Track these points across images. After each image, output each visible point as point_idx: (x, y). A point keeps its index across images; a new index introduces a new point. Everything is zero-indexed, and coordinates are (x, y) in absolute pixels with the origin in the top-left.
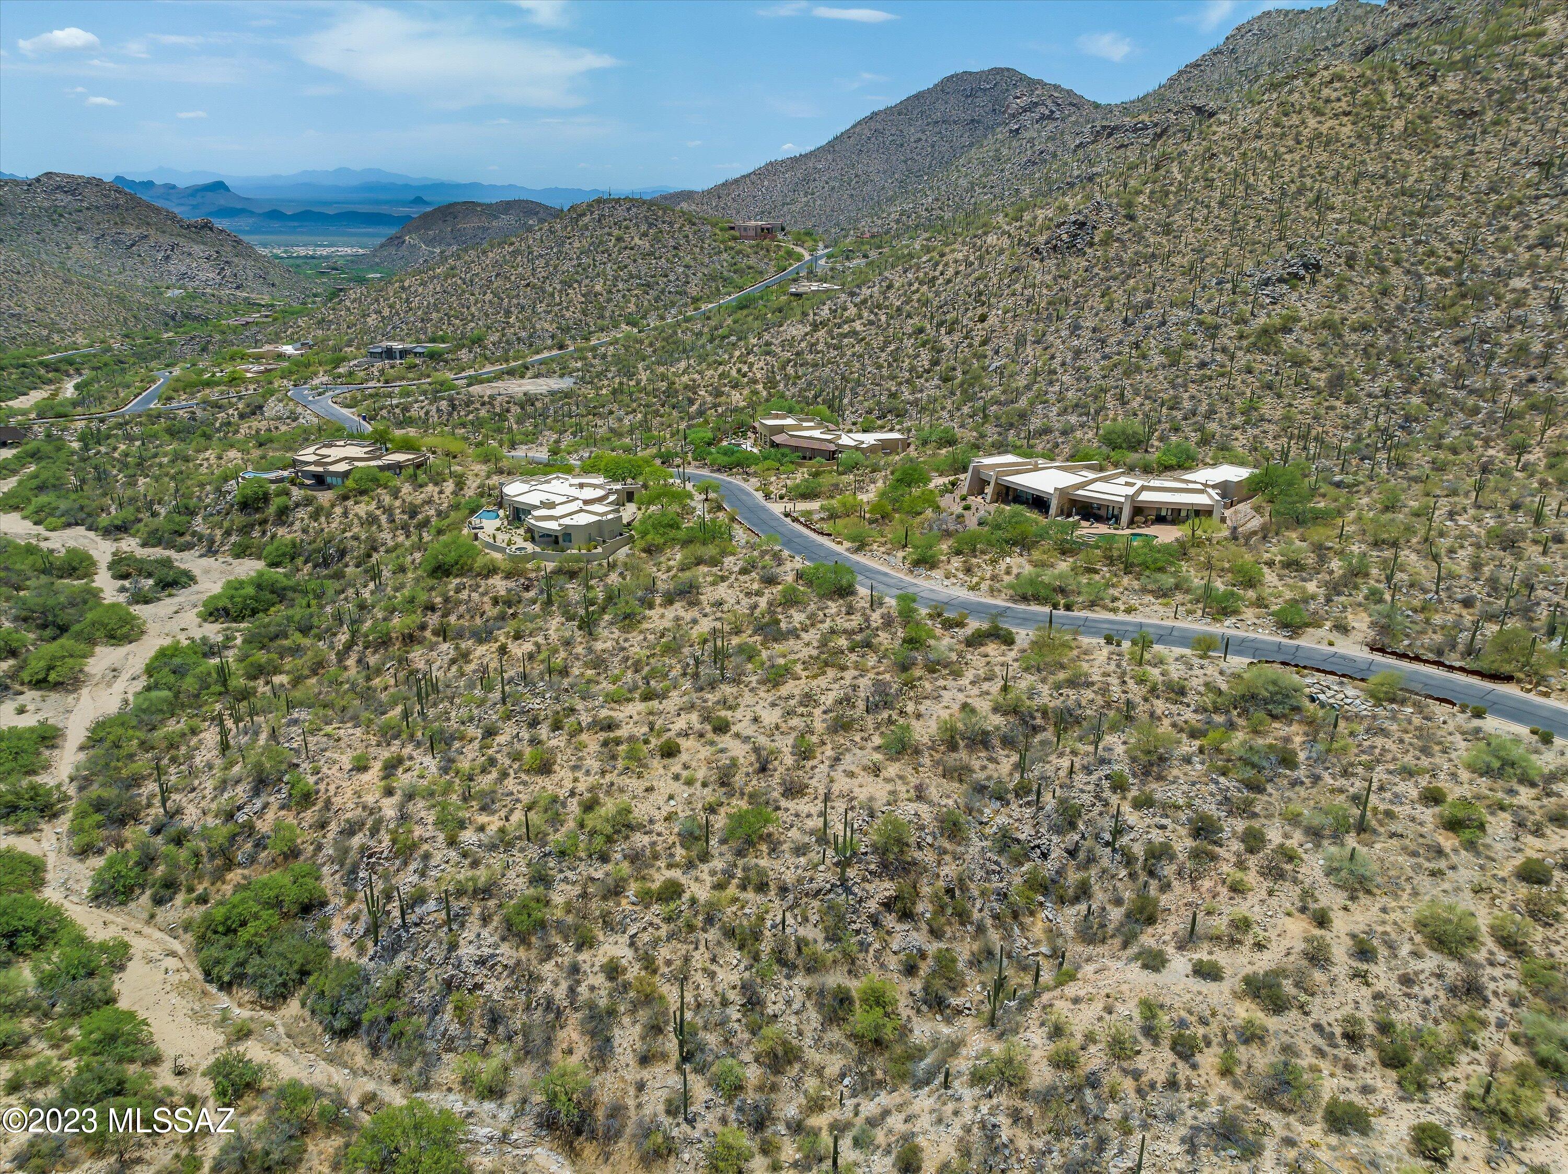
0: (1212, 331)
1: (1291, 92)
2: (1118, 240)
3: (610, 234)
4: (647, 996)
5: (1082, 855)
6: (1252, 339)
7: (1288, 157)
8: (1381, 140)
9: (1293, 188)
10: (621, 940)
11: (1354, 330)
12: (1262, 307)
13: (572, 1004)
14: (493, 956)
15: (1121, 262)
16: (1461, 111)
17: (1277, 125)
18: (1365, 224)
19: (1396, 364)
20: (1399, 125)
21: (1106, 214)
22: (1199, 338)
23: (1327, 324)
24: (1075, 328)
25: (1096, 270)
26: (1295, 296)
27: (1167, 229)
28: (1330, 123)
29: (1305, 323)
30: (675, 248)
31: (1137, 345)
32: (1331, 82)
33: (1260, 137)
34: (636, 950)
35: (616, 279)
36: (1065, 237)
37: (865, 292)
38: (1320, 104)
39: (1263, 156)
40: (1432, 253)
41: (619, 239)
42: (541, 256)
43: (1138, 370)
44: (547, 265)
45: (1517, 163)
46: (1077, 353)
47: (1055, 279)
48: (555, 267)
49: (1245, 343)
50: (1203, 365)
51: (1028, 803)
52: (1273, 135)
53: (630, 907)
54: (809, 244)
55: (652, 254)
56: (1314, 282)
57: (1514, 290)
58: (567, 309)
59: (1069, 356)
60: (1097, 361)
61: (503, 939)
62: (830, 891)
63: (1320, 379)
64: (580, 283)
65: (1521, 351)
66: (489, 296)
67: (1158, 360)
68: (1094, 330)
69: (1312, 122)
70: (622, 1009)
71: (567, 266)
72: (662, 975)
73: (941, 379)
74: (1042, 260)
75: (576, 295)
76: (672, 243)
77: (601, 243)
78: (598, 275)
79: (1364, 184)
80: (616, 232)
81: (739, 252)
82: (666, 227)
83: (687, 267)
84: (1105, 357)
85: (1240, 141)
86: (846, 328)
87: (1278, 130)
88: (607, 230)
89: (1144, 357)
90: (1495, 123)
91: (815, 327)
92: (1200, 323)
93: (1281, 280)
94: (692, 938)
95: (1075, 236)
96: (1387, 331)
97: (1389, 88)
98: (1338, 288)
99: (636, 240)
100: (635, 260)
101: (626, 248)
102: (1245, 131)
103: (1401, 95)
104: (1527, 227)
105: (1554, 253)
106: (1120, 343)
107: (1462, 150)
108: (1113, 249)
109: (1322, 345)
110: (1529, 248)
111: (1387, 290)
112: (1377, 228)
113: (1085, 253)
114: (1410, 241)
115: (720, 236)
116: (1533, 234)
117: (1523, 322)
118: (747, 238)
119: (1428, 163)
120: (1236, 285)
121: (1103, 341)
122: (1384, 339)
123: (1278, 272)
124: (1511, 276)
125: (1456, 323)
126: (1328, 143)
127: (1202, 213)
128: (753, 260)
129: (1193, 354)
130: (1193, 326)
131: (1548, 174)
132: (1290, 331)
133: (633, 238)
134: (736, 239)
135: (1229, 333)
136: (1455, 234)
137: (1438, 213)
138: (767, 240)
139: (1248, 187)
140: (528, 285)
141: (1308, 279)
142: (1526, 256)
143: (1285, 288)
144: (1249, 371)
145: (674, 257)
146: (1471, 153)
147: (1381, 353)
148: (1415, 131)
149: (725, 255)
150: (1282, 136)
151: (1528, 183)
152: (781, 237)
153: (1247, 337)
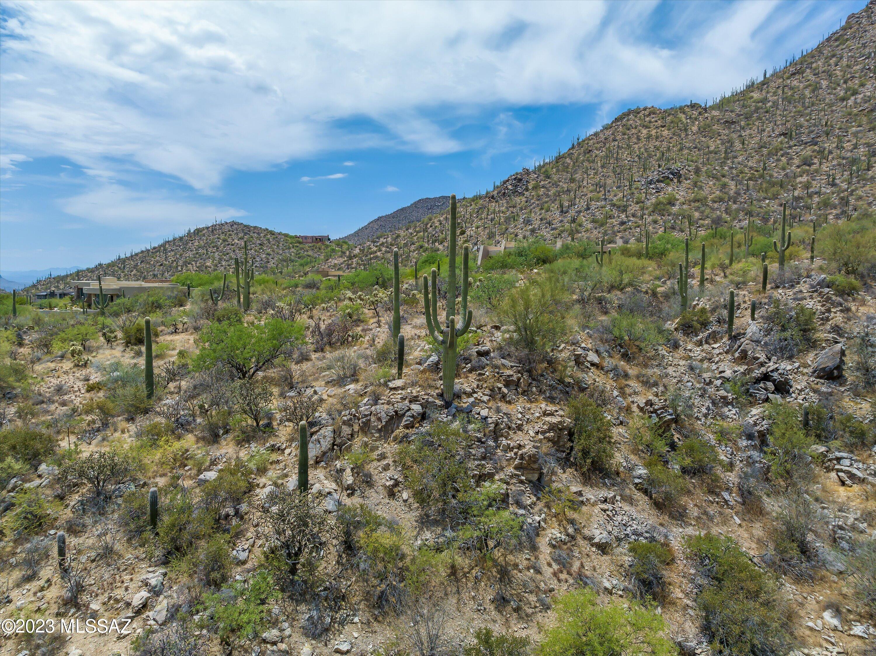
0: (624, 209)
1: (628, 120)
2: (543, 187)
3: (218, 238)
6: (651, 209)
7: (636, 146)
8: (687, 135)
9: (644, 156)
11: (714, 202)
12: (651, 194)
15: (548, 196)
16: (727, 122)
18: (696, 162)
19: (750, 214)
20: (695, 129)
21: (533, 176)
22: (615, 212)
23: (696, 200)
24: (528, 222)
25: (532, 201)
26: (670, 189)
27: (572, 180)
28: (655, 131)
29: (682, 200)
30: (260, 245)
31: (574, 221)
32: (649, 115)
35: (220, 259)
36: (510, 187)
37: (382, 241)
38: (645, 124)
39: (620, 148)
40: (742, 172)
41: (224, 240)
43: (578, 232)
44: (176, 254)
45: (770, 136)
46: (533, 231)
47: (507, 208)
48: (181, 255)
49: (646, 212)
50: (623, 223)
52: (623, 139)
56: (679, 182)
57: (801, 182)
59: (528, 233)
60: (548, 232)
63: (706, 222)
67: (590, 226)
68: (542, 220)
69: (645, 131)
71: (190, 254)
74: (497, 202)
76: (258, 242)
77: (213, 242)
78: (209, 258)
79: (685, 152)
80: (222, 237)
81: (302, 248)
82: (256, 235)
83: (268, 254)
84: (553, 230)
87: (626, 137)
88: (217, 236)
89: (580, 225)
90: (748, 125)
92: (614, 205)
93: (658, 181)
95: (516, 186)
96: (735, 202)
97: (682, 116)
98: (695, 184)
99: (236, 241)
100: (234, 251)
101: (229, 245)
102: (606, 139)
103: (690, 118)
104: (792, 159)
105: (814, 167)
106: (561, 221)
107: (734, 136)
108: (542, 191)
109: (697, 209)
110: (798, 167)
111: (724, 186)
112: (704, 164)
113: (524, 194)
114: (726, 168)
115: (290, 240)
116: (796, 161)
117: (816, 193)
118: (306, 243)
119: (719, 142)
120: (630, 185)
121: (550, 223)
122: (735, 206)
123: (656, 177)
124: (795, 177)
125: (775, 197)
126: (657, 138)
127: (592, 172)
128: (310, 253)
129: (614, 220)
130: (608, 208)
131: (791, 138)
132: (674, 205)
133: (233, 240)
134: (300, 243)
135: (634, 208)
136: (750, 164)
137: (736, 157)
138: (320, 244)
139: (617, 159)
140: (161, 265)
141: (675, 180)
142: (799, 170)
143: (663, 185)
144: (655, 222)
145: (260, 249)
146: (741, 136)
147: (738, 211)
148: (703, 131)
149: (293, 250)
150: (629, 138)
151: (781, 143)
152: (328, 243)
153: (647, 209)
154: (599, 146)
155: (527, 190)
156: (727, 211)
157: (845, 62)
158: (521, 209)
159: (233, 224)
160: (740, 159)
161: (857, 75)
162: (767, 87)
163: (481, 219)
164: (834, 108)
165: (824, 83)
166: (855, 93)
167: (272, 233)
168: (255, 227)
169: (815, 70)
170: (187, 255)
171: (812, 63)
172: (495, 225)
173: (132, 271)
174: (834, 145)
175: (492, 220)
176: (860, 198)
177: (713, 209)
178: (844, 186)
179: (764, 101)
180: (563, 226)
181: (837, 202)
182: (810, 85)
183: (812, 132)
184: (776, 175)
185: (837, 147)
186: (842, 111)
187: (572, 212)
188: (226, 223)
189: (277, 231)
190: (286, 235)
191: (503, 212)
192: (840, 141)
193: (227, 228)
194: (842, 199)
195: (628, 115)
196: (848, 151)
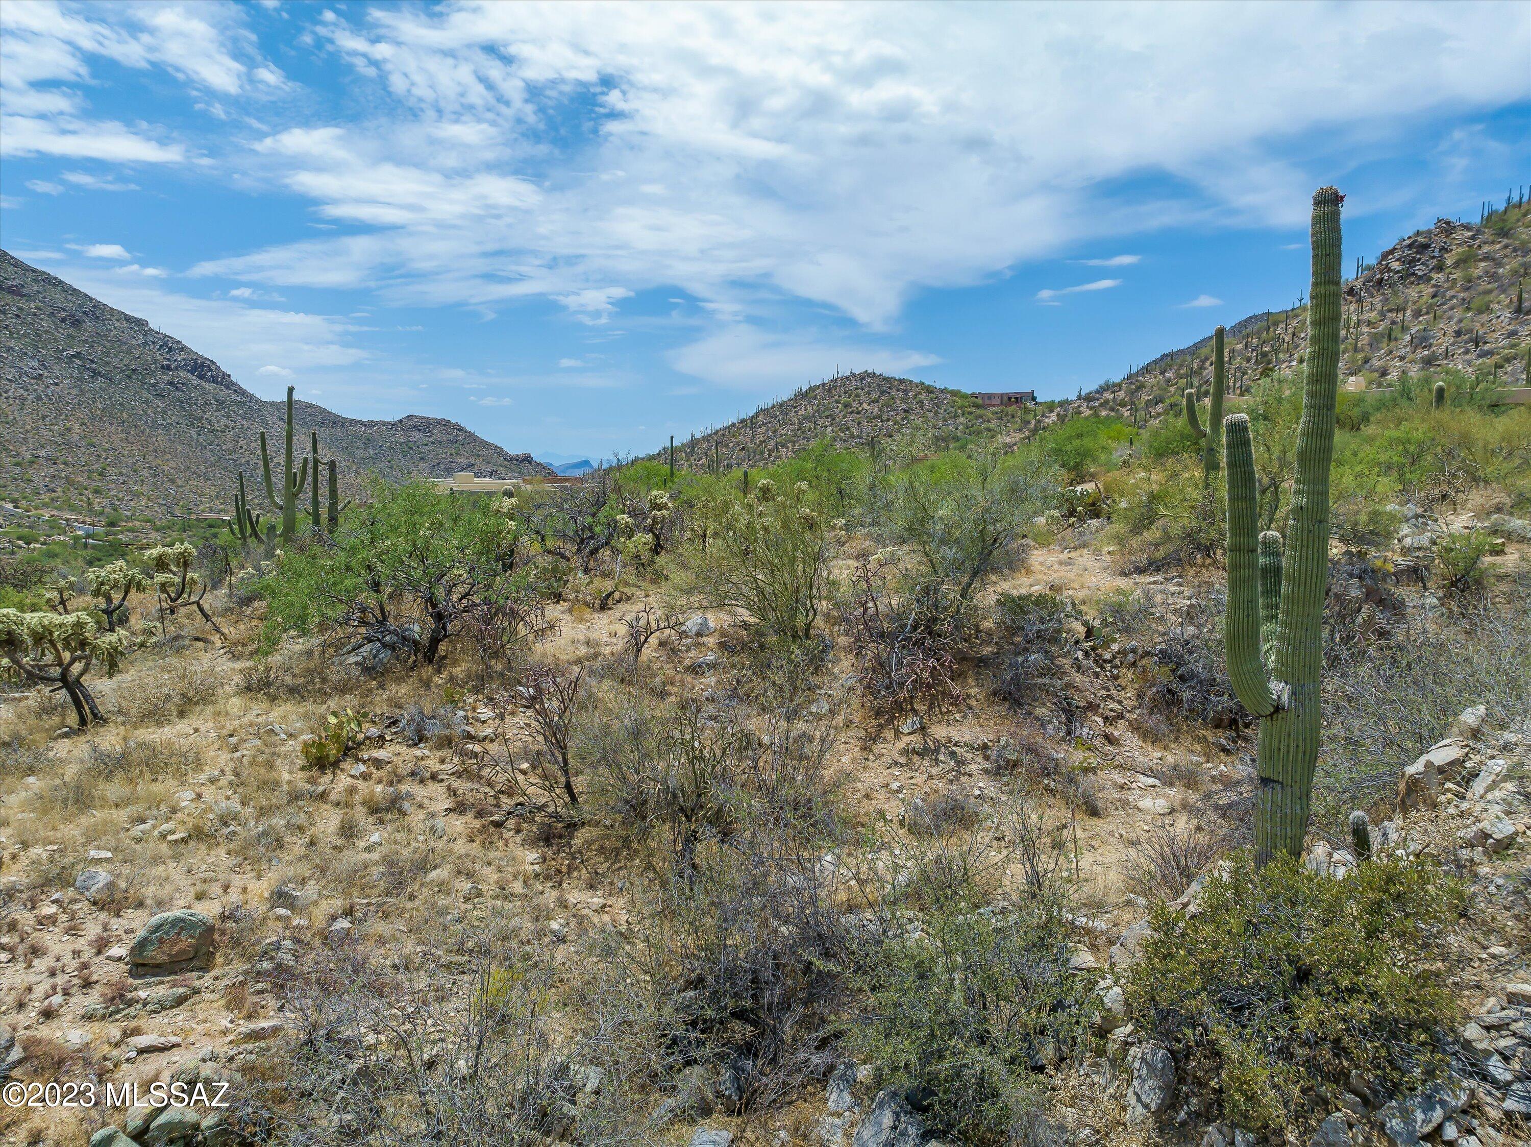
2: (1486, 258)
3: (837, 402)
21: (1462, 235)
30: (906, 412)
36: (1395, 265)
41: (846, 406)
42: (764, 424)
44: (768, 430)
47: (1381, 313)
48: (775, 432)
55: (879, 417)
71: (788, 430)
74: (1359, 301)
76: (903, 406)
77: (827, 409)
78: (816, 436)
80: (844, 399)
81: (980, 417)
82: (900, 394)
83: (917, 428)
88: (835, 398)
95: (1412, 262)
99: (865, 406)
100: (859, 423)
101: (852, 413)
108: (1480, 268)
113: (1431, 279)
115: (960, 402)
118: (990, 406)
133: (861, 404)
134: (978, 406)
138: (1013, 407)
145: (903, 419)
149: (962, 419)
152: (1030, 405)
158: (1416, 314)
159: (866, 375)
167: (929, 390)
168: (902, 381)
170: (784, 432)
180: (1513, 346)
188: (854, 375)
189: (939, 385)
190: (955, 393)
191: (1369, 323)
193: (854, 383)
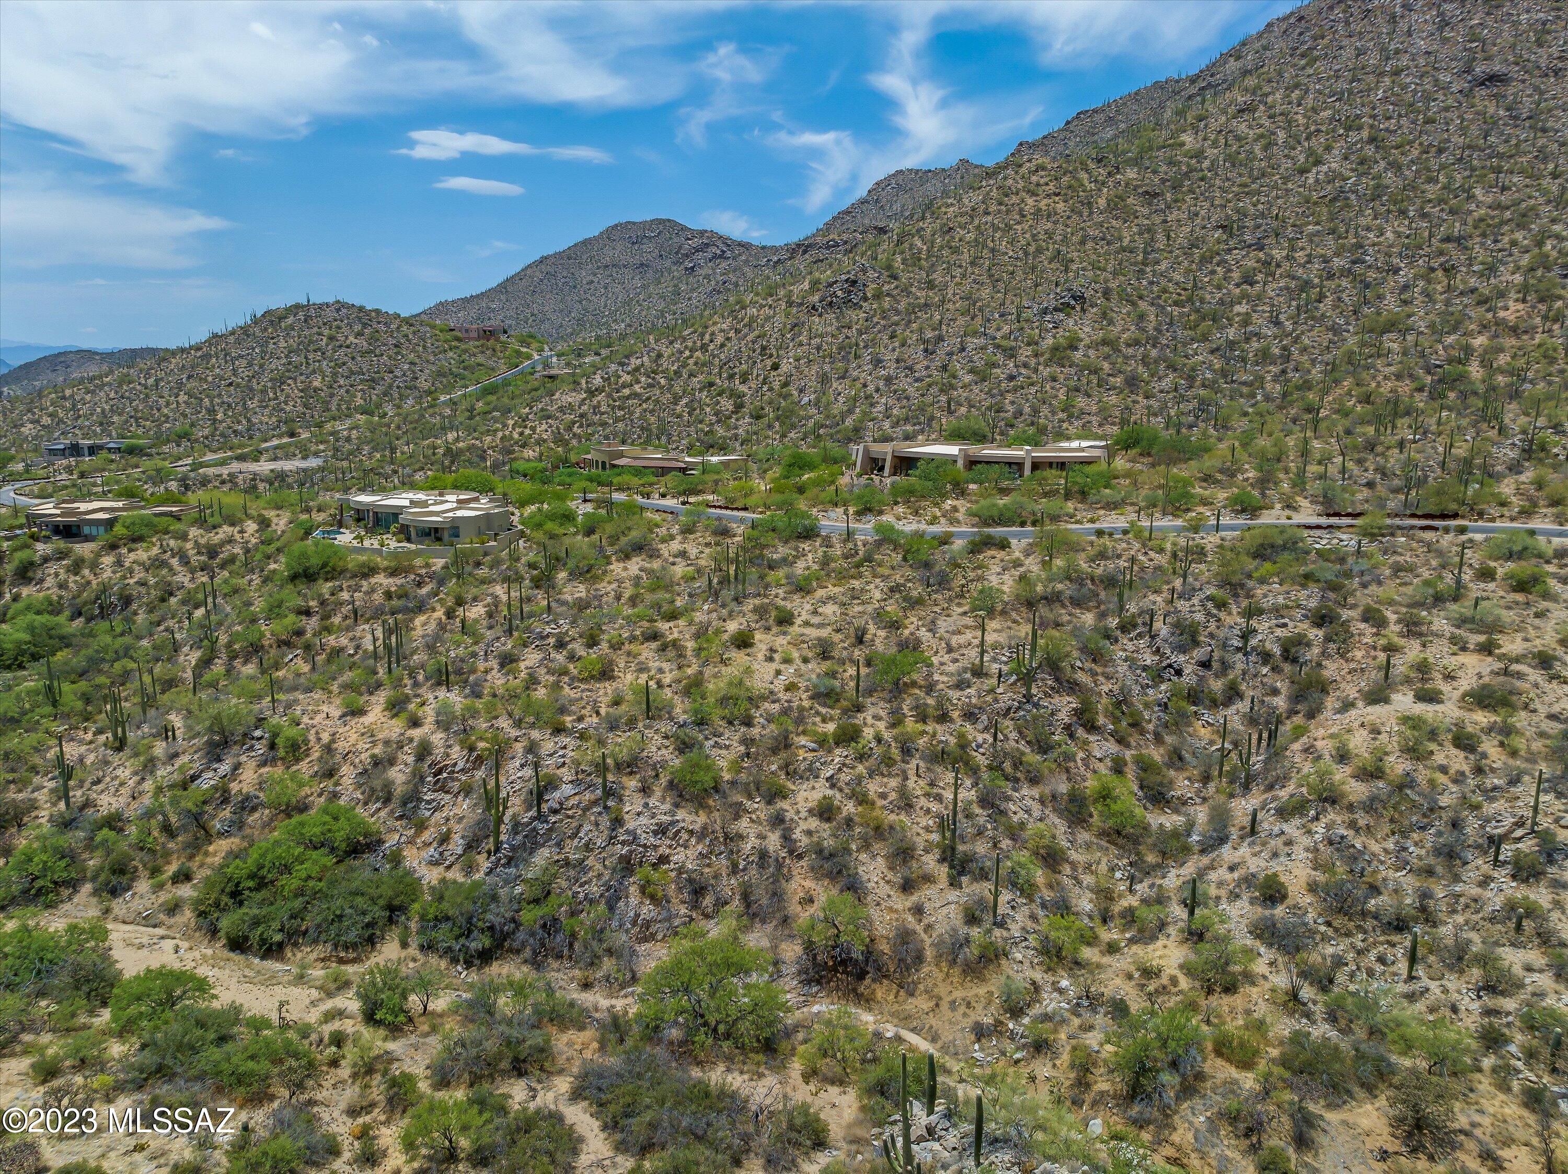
0: (1011, 353)
1: (1005, 178)
2: (888, 295)
3: (319, 334)
4: (877, 828)
5: (1215, 665)
6: (1047, 356)
7: (1018, 227)
8: (1091, 213)
9: (1032, 249)
10: (817, 785)
11: (1128, 345)
12: (1047, 331)
13: (791, 852)
14: (673, 823)
15: (898, 312)
16: (1147, 193)
17: (1000, 204)
18: (1105, 270)
19: (1172, 367)
20: (1102, 202)
21: (872, 274)
22: (1000, 358)
23: (1104, 342)
24: (877, 362)
25: (875, 320)
26: (1071, 322)
27: (931, 285)
28: (1045, 201)
29: (1087, 341)
30: (396, 346)
31: (944, 368)
32: (1036, 171)
33: (988, 214)
34: (841, 790)
35: (335, 374)
36: (839, 293)
37: (634, 362)
38: (1032, 187)
39: (996, 228)
40: (1165, 291)
41: (331, 338)
42: (241, 357)
43: (953, 387)
44: (250, 364)
45: (1204, 227)
46: (888, 380)
47: (838, 329)
48: (261, 366)
49: (1042, 359)
50: (1011, 378)
51: (1140, 636)
52: (999, 212)
53: (810, 755)
54: (535, 345)
55: (371, 352)
56: (1083, 310)
57: (1238, 314)
58: (286, 403)
59: (881, 384)
60: (911, 384)
61: (677, 805)
62: (1018, 708)
63: (1118, 381)
64: (295, 379)
65: (1264, 356)
66: (183, 398)
67: (968, 378)
68: (898, 361)
69: (1030, 201)
70: (854, 847)
71: (275, 364)
72: (884, 807)
73: (752, 416)
74: (820, 315)
75: (292, 389)
76: (392, 341)
77: (311, 342)
78: (314, 372)
79: (1090, 245)
80: (326, 332)
81: (465, 351)
82: (382, 327)
83: (411, 363)
84: (917, 380)
85: (972, 217)
86: (626, 392)
87: (1003, 208)
88: (315, 329)
89: (955, 377)
90: (1176, 201)
91: (592, 393)
92: (998, 346)
93: (1056, 309)
94: (895, 770)
95: (849, 292)
96: (1154, 346)
97: (1084, 176)
98: (1104, 315)
99: (351, 339)
100: (353, 358)
101: (341, 346)
102: (973, 210)
103: (1096, 181)
104: (1230, 271)
105: (1258, 287)
106: (927, 368)
107: (1157, 219)
108: (887, 302)
109: (1107, 357)
110: (1238, 285)
111: (1142, 317)
112: (1115, 274)
113: (861, 307)
114: (1144, 282)
115: (442, 336)
116: (1236, 275)
117: (1256, 335)
118: (470, 339)
119: (1135, 229)
120: (1019, 316)
121: (910, 369)
122: (1154, 353)
123: (1053, 303)
124: (1232, 304)
125: (1205, 338)
126: (1049, 216)
127: (957, 272)
128: (480, 359)
129: (998, 371)
130: (990, 349)
131: (1231, 235)
132: (1076, 349)
133: (347, 337)
134: (457, 339)
135: (1025, 353)
136: (1177, 277)
137: (1157, 262)
138: (492, 341)
139: (993, 250)
140: (231, 384)
141: (1078, 308)
142: (1238, 291)
143: (1062, 316)
144: (1054, 379)
145: (397, 354)
146: (1165, 221)
147: (1156, 362)
148: (1116, 206)
149: (451, 354)
150: (1008, 212)
151: (1218, 241)
152: (503, 338)
153: (1042, 354)
154: (963, 220)
155: (865, 299)
156: (1145, 361)
157: (1309, 101)
158: (860, 332)
159: (340, 306)
160: (1164, 266)
161: (1323, 128)
162: (1206, 126)
163: (801, 345)
164: (1290, 186)
165: (1281, 135)
166: (1318, 162)
167: (407, 322)
168: (377, 311)
169: (1271, 107)
170: (273, 366)
171: (1267, 95)
172: (824, 357)
173: (177, 396)
174: (1285, 253)
175: (819, 348)
176: (1304, 350)
177: (1126, 358)
178: (1289, 326)
179: (1199, 155)
180: (930, 376)
181: (1277, 351)
182: (1262, 136)
183: (1259, 227)
184: (1208, 297)
185: (1287, 257)
186: (1299, 193)
187: (941, 353)
188: (328, 305)
190: (433, 326)
192: (1293, 249)
193: (330, 314)
194: (1284, 348)
195: (1006, 168)
196: (1299, 265)
